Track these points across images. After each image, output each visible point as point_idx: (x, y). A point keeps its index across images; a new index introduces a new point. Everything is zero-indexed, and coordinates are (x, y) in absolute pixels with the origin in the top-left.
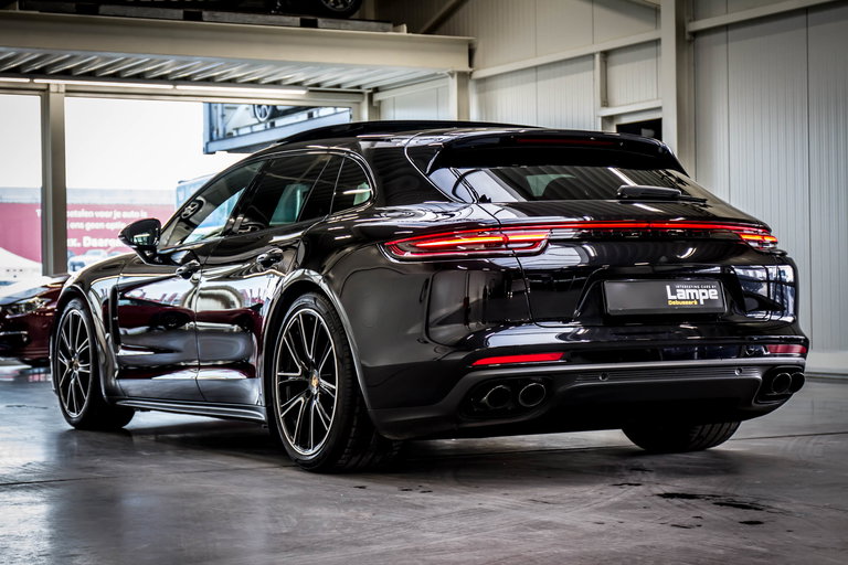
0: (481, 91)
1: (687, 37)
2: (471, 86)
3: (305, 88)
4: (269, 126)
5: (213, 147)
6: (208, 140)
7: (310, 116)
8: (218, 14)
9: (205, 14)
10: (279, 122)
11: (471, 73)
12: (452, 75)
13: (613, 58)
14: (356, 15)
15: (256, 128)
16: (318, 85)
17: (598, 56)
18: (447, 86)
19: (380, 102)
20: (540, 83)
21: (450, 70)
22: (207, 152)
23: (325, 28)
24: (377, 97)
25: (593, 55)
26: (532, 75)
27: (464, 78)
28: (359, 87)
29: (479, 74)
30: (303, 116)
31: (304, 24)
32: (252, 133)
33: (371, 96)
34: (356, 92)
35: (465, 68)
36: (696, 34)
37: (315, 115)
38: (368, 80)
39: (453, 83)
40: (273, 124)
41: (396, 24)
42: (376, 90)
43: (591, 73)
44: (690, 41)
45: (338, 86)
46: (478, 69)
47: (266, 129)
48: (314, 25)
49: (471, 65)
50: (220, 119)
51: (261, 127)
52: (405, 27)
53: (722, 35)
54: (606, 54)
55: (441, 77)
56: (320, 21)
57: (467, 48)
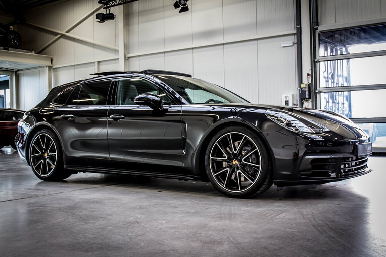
0: (54, 72)
1: (127, 58)
2: (52, 70)
11: (52, 67)
12: (46, 66)
17: (96, 63)
18: (45, 70)
20: (76, 70)
23: (10, 50)
24: (18, 73)
25: (94, 62)
26: (73, 67)
27: (50, 67)
28: (13, 69)
29: (54, 67)
31: (4, 49)
33: (16, 72)
34: (12, 71)
35: (50, 65)
36: (129, 58)
38: (16, 67)
39: (47, 69)
41: (31, 51)
42: (18, 70)
45: (7, 69)
46: (54, 65)
48: (7, 49)
49: (52, 64)
52: (34, 52)
53: (138, 58)
54: (99, 62)
55: (43, 67)
56: (9, 48)
57: (50, 59)
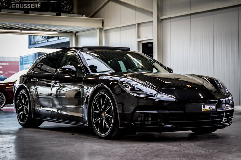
0: (105, 33)
1: (160, 20)
2: (103, 32)
3: (57, 31)
4: (47, 41)
5: (30, 46)
6: (29, 44)
7: (58, 38)
8: (34, 12)
9: (30, 12)
10: (50, 40)
11: (103, 28)
12: (98, 29)
13: (141, 25)
14: (72, 12)
15: (43, 42)
16: (61, 31)
17: (137, 25)
18: (96, 32)
19: (78, 35)
20: (122, 32)
21: (97, 27)
22: (29, 48)
23: (63, 16)
24: (77, 34)
25: (135, 24)
26: (119, 29)
27: (101, 30)
28: (72, 31)
29: (105, 29)
30: (56, 39)
31: (57, 15)
32: (42, 43)
33: (75, 34)
34: (71, 33)
35: (101, 27)
36: (162, 20)
37: (60, 38)
38: (75, 30)
39: (98, 31)
40: (48, 41)
41: (82, 15)
42: (77, 32)
43: (135, 29)
44: (161, 22)
45: (66, 31)
46: (105, 27)
47: (46, 42)
48: (60, 15)
49: (103, 26)
50: (33, 39)
51: (44, 41)
52: (85, 16)
53: (169, 20)
54: (139, 24)
55: (95, 29)
56: (62, 14)
57: (102, 21)
